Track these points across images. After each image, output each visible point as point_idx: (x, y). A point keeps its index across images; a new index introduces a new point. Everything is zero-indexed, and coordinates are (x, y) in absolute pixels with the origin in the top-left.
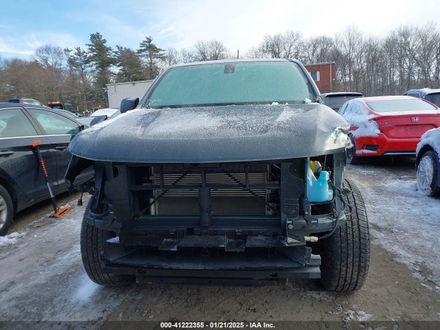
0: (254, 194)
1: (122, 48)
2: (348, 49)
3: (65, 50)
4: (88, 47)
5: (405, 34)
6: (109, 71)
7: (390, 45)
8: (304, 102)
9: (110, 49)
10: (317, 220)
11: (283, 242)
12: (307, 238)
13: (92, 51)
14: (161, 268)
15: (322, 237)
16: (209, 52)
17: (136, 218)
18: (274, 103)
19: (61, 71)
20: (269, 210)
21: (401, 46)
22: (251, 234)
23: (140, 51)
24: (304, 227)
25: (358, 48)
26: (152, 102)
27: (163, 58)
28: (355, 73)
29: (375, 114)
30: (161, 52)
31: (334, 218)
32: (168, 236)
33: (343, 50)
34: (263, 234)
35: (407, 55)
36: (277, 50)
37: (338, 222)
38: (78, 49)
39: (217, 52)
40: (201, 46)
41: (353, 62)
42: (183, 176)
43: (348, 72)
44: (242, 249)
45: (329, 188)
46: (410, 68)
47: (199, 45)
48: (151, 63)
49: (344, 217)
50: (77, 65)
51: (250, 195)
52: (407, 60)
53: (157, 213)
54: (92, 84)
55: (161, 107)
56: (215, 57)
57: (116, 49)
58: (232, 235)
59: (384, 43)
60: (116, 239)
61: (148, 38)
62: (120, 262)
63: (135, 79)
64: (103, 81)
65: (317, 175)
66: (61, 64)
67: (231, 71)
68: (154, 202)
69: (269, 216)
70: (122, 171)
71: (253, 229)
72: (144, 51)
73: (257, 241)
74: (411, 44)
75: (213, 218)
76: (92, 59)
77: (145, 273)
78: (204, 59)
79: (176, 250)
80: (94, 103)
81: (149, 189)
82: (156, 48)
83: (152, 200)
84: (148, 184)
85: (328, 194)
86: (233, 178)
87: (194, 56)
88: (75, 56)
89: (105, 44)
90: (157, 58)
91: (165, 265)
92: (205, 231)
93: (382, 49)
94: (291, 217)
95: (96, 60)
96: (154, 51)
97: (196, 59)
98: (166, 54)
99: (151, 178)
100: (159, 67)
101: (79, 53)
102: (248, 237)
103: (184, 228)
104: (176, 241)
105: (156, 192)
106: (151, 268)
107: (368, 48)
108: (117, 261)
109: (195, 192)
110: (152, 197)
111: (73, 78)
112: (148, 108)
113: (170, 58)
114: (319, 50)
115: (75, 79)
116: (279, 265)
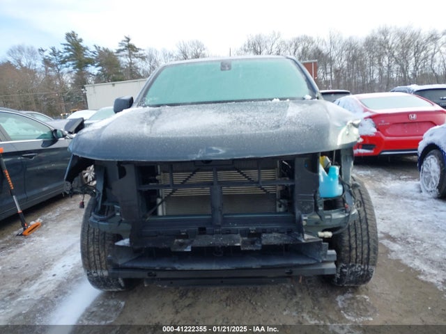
0: (265, 191)
1: (99, 47)
2: (329, 48)
3: (40, 50)
4: (63, 47)
5: (385, 32)
6: (87, 72)
7: (370, 43)
8: (304, 99)
9: (87, 48)
10: (331, 215)
11: (299, 239)
12: (321, 234)
13: (69, 50)
14: (174, 270)
15: (336, 233)
16: (190, 51)
17: (144, 219)
18: (275, 100)
19: (36, 72)
20: (280, 207)
21: (381, 45)
22: (265, 231)
23: (119, 51)
24: (317, 223)
25: (339, 47)
26: (148, 100)
27: (143, 58)
28: (336, 71)
29: (371, 112)
30: (140, 52)
31: (346, 212)
32: (180, 237)
33: (325, 49)
34: (277, 231)
35: (386, 53)
36: (259, 48)
37: (350, 217)
38: (53, 49)
39: (198, 51)
40: (182, 46)
41: (334, 60)
42: (192, 175)
43: (329, 70)
44: (258, 246)
45: (339, 183)
46: (389, 67)
47: (180, 44)
48: (131, 63)
49: (355, 212)
50: (53, 66)
51: (261, 192)
52: (386, 58)
53: (165, 214)
54: (69, 86)
55: (159, 106)
56: (197, 56)
57: (93, 49)
58: (246, 233)
59: (363, 41)
60: (125, 242)
61: (127, 38)
62: (130, 265)
63: (115, 80)
64: (81, 82)
65: (327, 170)
66: (35, 65)
67: (227, 68)
68: (161, 203)
69: (280, 213)
70: (130, 171)
71: (267, 226)
72: (123, 50)
73: (272, 239)
74: (390, 43)
75: (225, 216)
76: (69, 58)
77: (155, 275)
78: (186, 58)
79: (190, 250)
80: (73, 105)
81: (156, 188)
82: (135, 47)
83: (159, 200)
84: (155, 184)
85: (338, 190)
86: (244, 175)
87: (174, 55)
88: (50, 56)
89: (81, 44)
90: (137, 57)
91: (178, 266)
92: (218, 230)
93: (361, 48)
94: (306, 213)
95: (73, 60)
96: (134, 50)
97: (177, 58)
98: (146, 53)
99: (157, 177)
100: (139, 67)
101: (54, 53)
102: (264, 235)
103: (195, 228)
104: (187, 241)
105: (164, 192)
106: (163, 270)
107: (348, 46)
108: (126, 265)
109: (207, 190)
110: (159, 197)
111: (49, 80)
112: (145, 106)
113: (151, 58)
114: (300, 49)
115: (51, 81)
116: (295, 262)
